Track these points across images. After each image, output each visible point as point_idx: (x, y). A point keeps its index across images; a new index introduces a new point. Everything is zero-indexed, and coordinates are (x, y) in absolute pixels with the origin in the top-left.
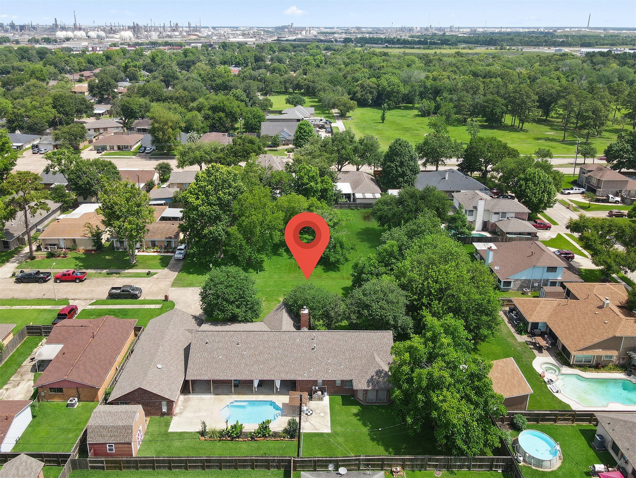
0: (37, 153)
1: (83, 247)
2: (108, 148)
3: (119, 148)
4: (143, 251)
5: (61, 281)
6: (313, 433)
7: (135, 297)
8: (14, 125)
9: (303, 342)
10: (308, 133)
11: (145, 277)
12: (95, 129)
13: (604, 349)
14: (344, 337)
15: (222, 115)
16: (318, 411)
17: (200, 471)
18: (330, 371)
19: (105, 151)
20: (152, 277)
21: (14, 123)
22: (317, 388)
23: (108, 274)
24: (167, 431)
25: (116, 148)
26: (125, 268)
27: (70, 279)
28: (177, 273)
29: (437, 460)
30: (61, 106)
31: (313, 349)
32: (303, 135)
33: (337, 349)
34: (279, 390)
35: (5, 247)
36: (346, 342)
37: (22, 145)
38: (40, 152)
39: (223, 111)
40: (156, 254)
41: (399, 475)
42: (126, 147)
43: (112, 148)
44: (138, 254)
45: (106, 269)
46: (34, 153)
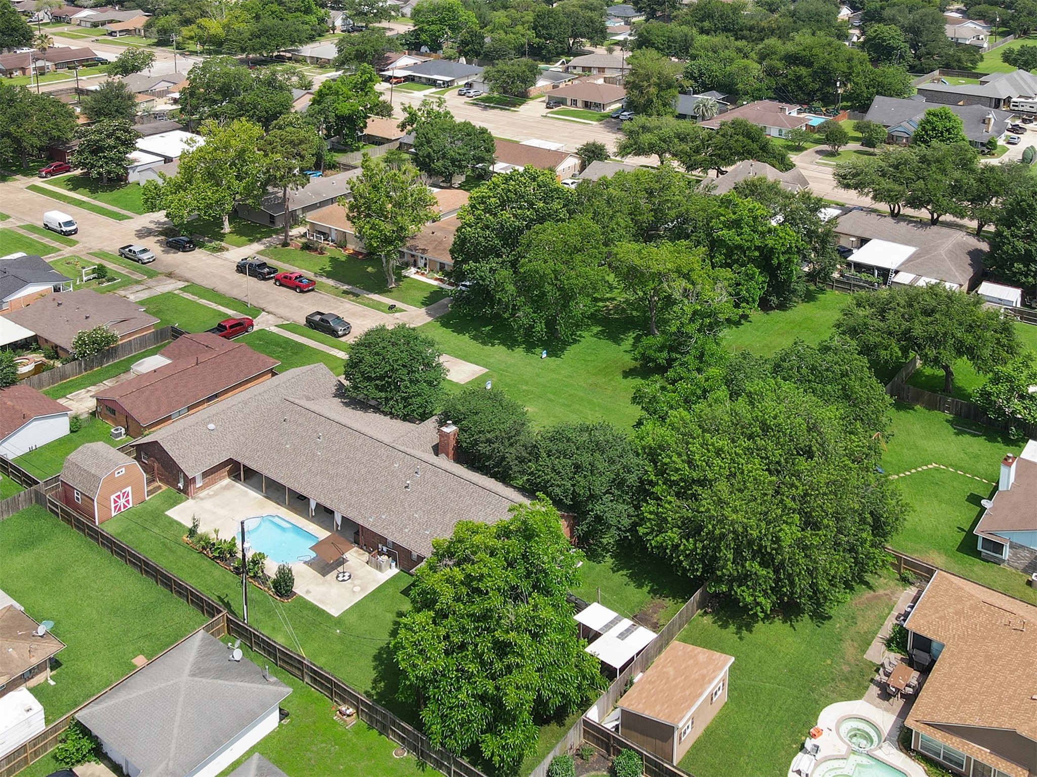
0: (464, 95)
1: (354, 247)
2: (569, 102)
3: (587, 105)
4: (423, 274)
5: (281, 285)
6: (313, 604)
7: (334, 333)
8: (467, 48)
9: (401, 472)
10: (942, 133)
11: (383, 311)
12: (583, 68)
13: (996, 751)
14: (462, 488)
15: (803, 71)
16: (357, 582)
17: (136, 571)
18: (407, 530)
19: (562, 107)
20: (392, 315)
21: (468, 46)
22: (385, 549)
23: (345, 292)
24: (163, 511)
25: (579, 104)
26: (372, 291)
27: (290, 285)
28: (430, 319)
29: (403, 729)
30: (543, 27)
31: (406, 487)
32: (928, 135)
33: (439, 502)
34: (339, 528)
35: (271, 222)
36: (460, 497)
37: (453, 80)
38: (467, 94)
39: (808, 64)
40: (435, 283)
41: (343, 720)
42: (598, 105)
43: (574, 102)
44: (413, 276)
45: (349, 284)
46: (460, 95)
